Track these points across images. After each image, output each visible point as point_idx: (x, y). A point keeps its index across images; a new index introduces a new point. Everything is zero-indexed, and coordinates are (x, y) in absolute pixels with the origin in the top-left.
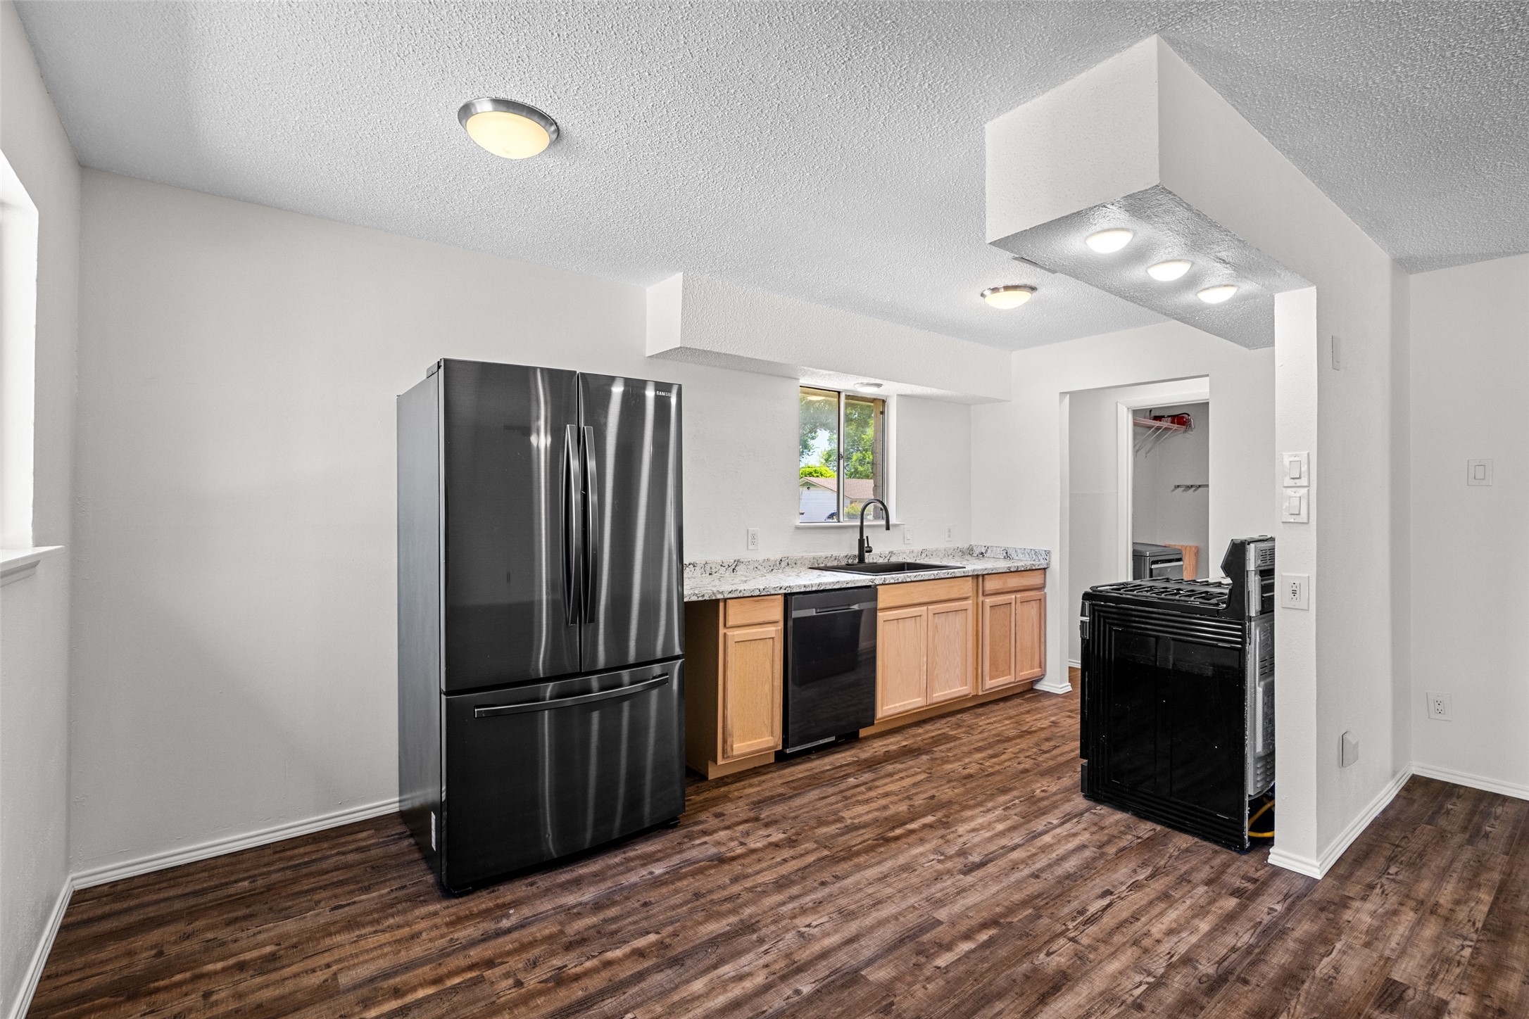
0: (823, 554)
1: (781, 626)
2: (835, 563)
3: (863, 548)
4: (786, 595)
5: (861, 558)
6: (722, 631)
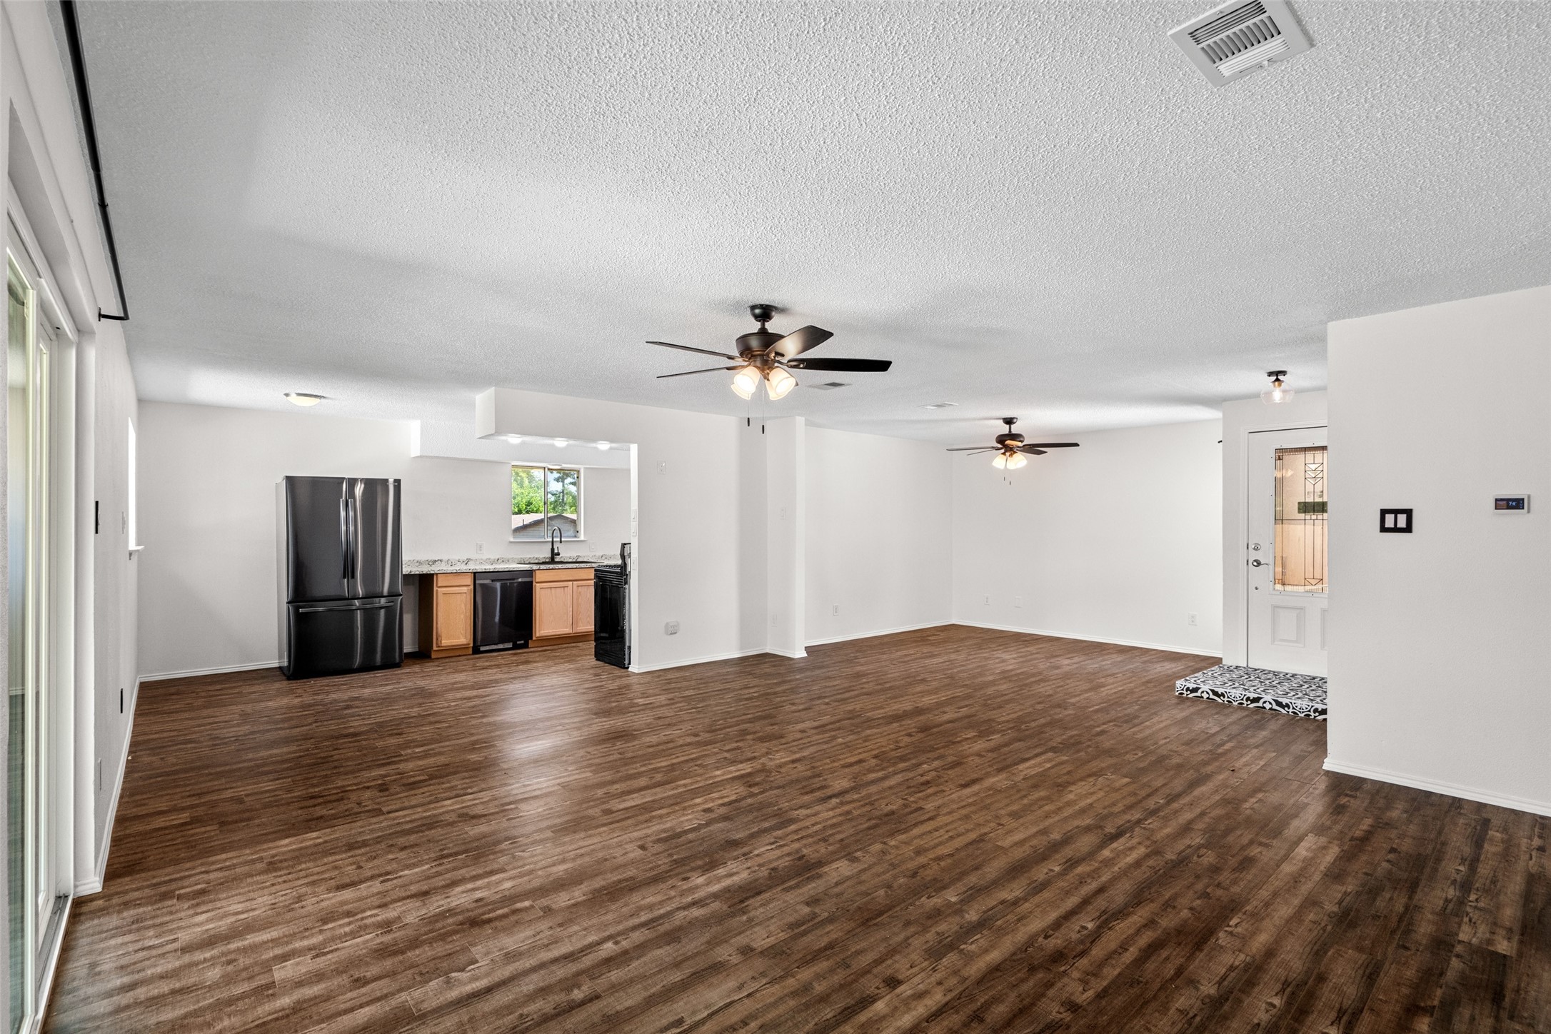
0: (528, 556)
1: (472, 587)
2: (536, 561)
3: (554, 554)
4: (475, 573)
5: (552, 558)
6: (435, 589)
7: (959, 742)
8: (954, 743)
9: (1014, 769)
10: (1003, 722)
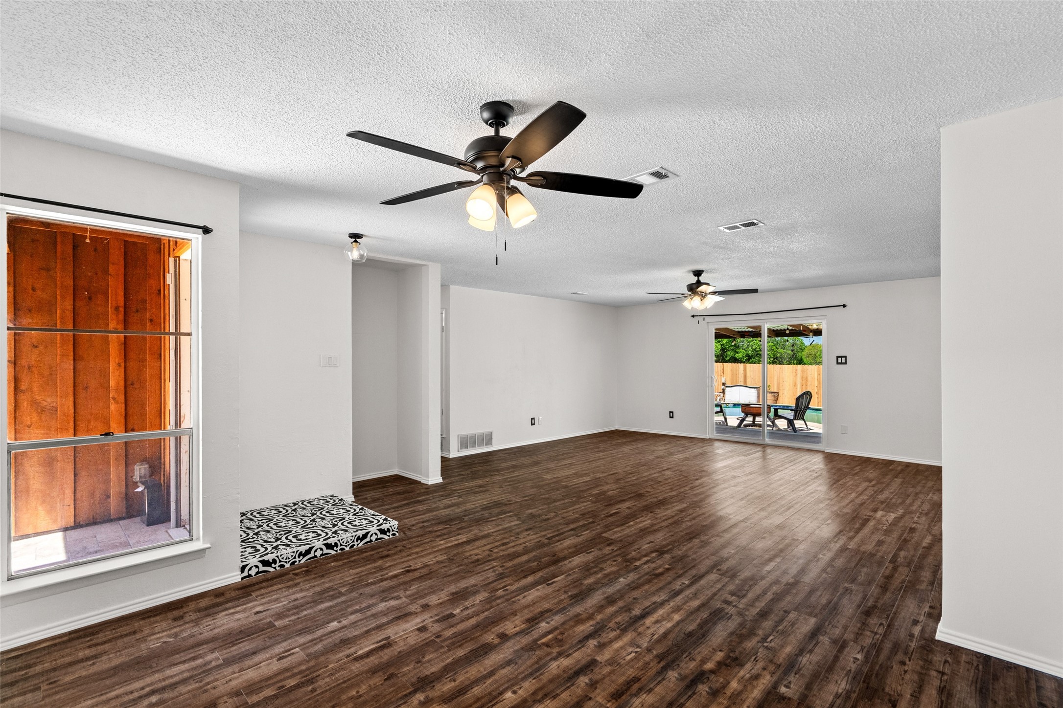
7: (617, 489)
8: (621, 488)
9: (592, 478)
10: (587, 501)
